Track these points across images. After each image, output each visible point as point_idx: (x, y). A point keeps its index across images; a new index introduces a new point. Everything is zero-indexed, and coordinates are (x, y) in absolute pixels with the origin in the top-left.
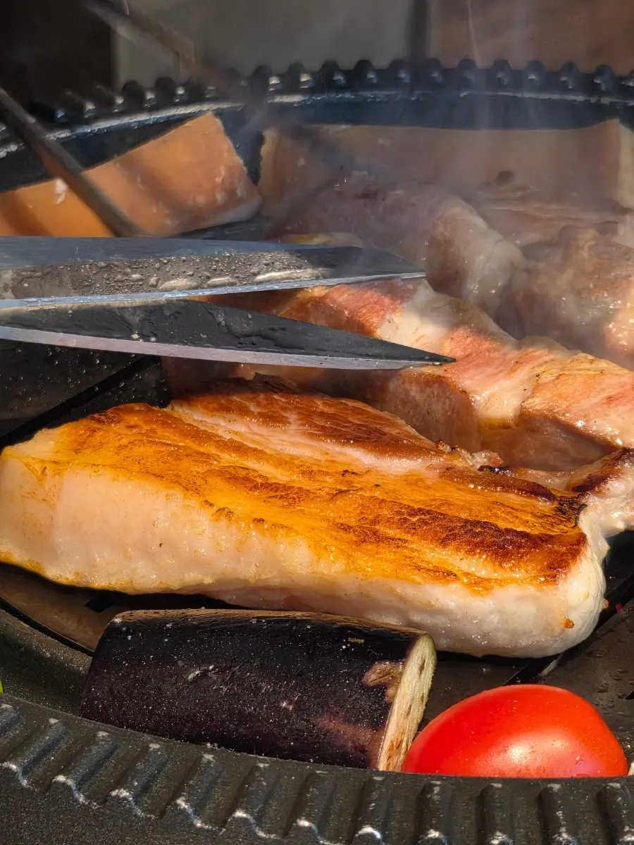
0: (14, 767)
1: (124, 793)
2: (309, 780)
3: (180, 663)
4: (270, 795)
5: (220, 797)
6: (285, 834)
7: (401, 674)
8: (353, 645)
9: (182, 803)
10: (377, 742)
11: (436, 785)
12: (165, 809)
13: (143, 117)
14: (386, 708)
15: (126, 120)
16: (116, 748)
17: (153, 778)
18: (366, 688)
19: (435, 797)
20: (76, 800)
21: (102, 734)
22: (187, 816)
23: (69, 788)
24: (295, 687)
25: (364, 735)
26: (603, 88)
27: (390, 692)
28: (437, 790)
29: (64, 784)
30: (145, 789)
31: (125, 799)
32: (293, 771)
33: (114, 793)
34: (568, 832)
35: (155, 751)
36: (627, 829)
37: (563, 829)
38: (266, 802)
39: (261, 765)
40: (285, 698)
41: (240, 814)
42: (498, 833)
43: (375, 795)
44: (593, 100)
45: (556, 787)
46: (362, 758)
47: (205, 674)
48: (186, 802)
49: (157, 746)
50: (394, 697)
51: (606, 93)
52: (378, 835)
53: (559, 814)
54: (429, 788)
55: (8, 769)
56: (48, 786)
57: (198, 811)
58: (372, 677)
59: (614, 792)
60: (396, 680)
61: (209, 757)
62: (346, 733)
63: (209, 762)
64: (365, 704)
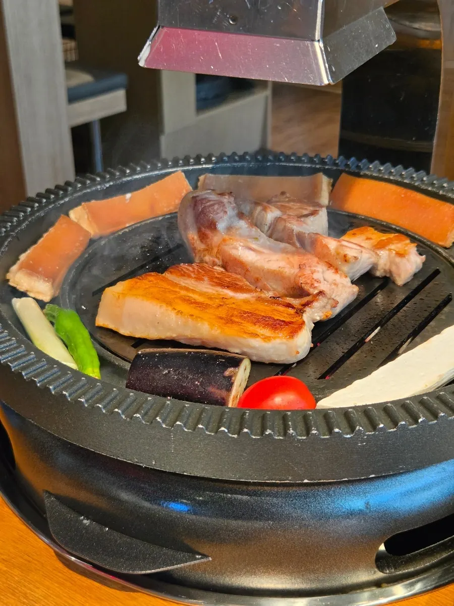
0: (100, 406)
1: (138, 415)
2: (203, 411)
3: (161, 368)
4: (189, 415)
5: (172, 416)
6: (194, 430)
7: (237, 372)
8: (221, 362)
9: (158, 419)
10: (229, 396)
11: (247, 413)
12: (152, 421)
14: (232, 384)
16: (137, 399)
17: (149, 409)
18: (224, 377)
19: (247, 417)
20: (122, 418)
21: (132, 393)
22: (160, 423)
23: (119, 413)
24: (200, 377)
25: (223, 393)
26: (317, 162)
27: (233, 378)
28: (247, 414)
29: (118, 412)
30: (146, 414)
31: (139, 417)
32: (198, 406)
33: (135, 415)
34: (293, 430)
35: (150, 400)
36: (313, 428)
37: (291, 429)
38: (188, 419)
39: (187, 405)
40: (197, 380)
41: (178, 423)
42: (268, 430)
43: (226, 416)
44: (314, 166)
45: (289, 413)
46: (223, 402)
47: (169, 372)
48: (160, 418)
49: (150, 398)
50: (234, 381)
51: (317, 164)
52: (226, 431)
53: (290, 423)
54: (244, 414)
55: (98, 407)
56: (113, 412)
57: (164, 421)
58: (227, 373)
59: (309, 415)
60: (235, 374)
61: (168, 402)
62: (218, 393)
63: (169, 404)
64: (225, 383)
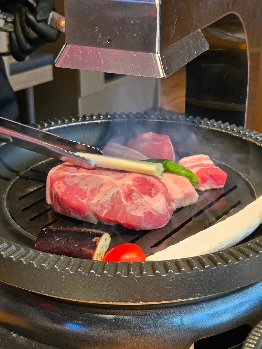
0: (22, 260)
1: (44, 264)
2: (82, 262)
3: (55, 237)
4: (74, 265)
5: (64, 265)
6: (76, 272)
8: (91, 234)
9: (55, 266)
10: (94, 253)
11: (107, 263)
12: (52, 268)
13: (65, 125)
14: (96, 246)
15: (61, 126)
16: (44, 256)
17: (51, 262)
18: (92, 242)
19: (107, 265)
20: (35, 266)
21: (41, 253)
22: (57, 269)
23: (33, 264)
24: (78, 242)
25: (91, 251)
27: (97, 243)
30: (49, 264)
31: (44, 266)
32: (79, 260)
33: (42, 265)
34: (132, 272)
36: (144, 271)
37: (131, 271)
38: (73, 266)
39: (72, 259)
40: (76, 244)
41: (67, 268)
42: (118, 272)
43: (95, 265)
47: (60, 239)
49: (52, 256)
52: (94, 272)
53: (131, 268)
54: (105, 263)
55: (21, 260)
56: (29, 263)
57: (59, 268)
58: (94, 240)
59: (143, 264)
60: (99, 241)
61: (62, 258)
62: (88, 251)
64: (93, 245)
